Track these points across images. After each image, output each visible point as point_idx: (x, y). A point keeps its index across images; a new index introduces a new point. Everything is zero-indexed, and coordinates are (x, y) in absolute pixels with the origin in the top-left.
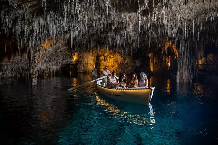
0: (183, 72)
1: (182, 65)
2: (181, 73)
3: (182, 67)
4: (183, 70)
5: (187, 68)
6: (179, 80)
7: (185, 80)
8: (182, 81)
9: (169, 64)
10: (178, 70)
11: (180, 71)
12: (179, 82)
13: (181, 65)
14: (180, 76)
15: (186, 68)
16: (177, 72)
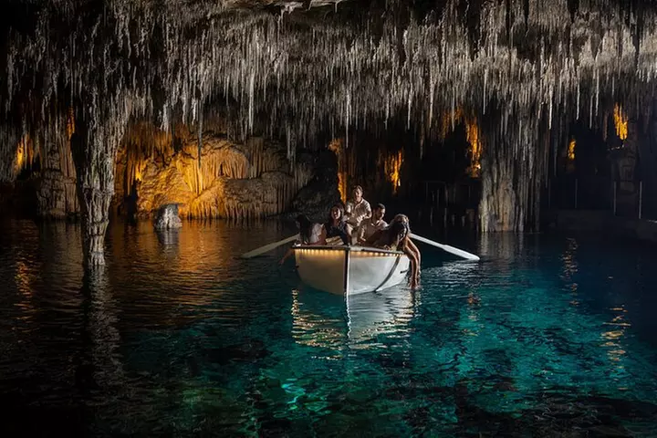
0: (500, 200)
1: (495, 181)
2: (495, 205)
3: (495, 187)
4: (501, 196)
5: (510, 189)
6: (486, 227)
7: (506, 227)
8: (498, 229)
9: (395, 176)
10: (485, 195)
11: (492, 198)
12: (489, 232)
13: (492, 180)
14: (490, 213)
15: (508, 190)
16: (479, 203)
